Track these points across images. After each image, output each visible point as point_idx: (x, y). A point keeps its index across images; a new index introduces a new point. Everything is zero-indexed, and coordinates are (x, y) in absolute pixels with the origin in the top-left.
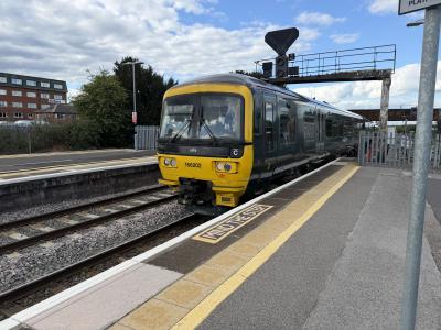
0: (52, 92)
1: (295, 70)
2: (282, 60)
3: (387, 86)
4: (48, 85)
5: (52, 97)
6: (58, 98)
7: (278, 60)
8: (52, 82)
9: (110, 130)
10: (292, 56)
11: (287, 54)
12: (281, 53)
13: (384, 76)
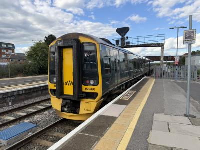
0: (8, 49)
1: (129, 43)
2: (123, 40)
3: (163, 49)
4: (6, 46)
5: (7, 52)
6: (10, 52)
7: (122, 39)
8: (8, 45)
9: (43, 67)
10: (127, 38)
11: (125, 37)
12: (123, 36)
13: (162, 45)
